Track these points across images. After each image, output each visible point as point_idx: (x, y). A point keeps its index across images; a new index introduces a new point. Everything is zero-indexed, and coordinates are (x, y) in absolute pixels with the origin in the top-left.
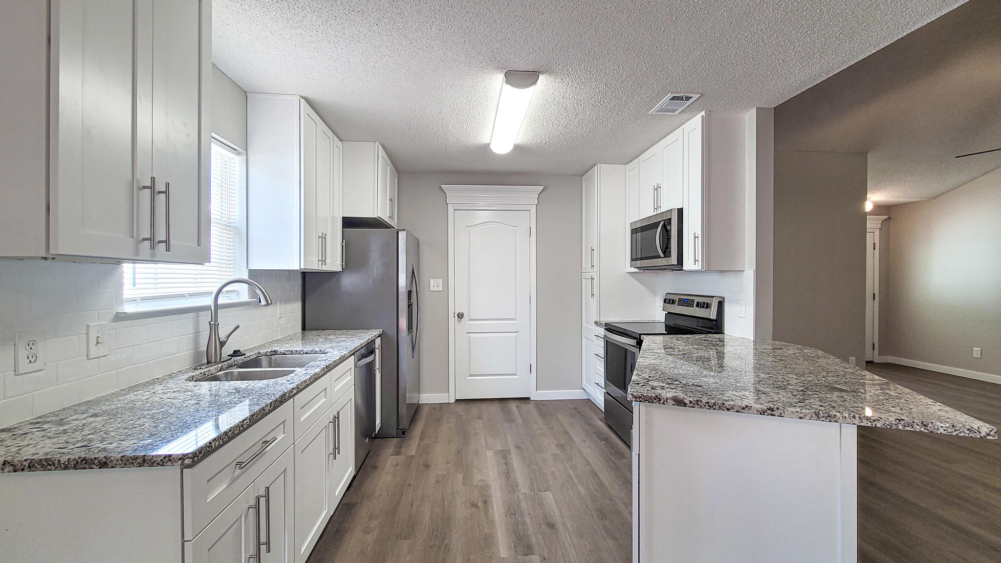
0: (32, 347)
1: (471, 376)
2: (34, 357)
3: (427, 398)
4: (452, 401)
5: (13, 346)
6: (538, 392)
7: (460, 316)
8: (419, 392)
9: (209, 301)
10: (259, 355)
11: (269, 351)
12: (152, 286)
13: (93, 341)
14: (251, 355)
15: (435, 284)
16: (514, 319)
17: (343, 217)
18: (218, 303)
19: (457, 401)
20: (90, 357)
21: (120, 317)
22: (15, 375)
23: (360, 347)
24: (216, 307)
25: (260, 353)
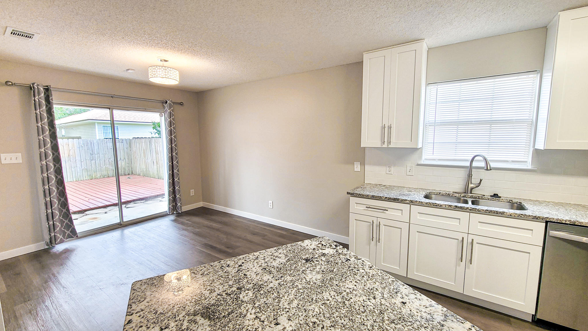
0: (390, 168)
5: (386, 167)
13: (408, 170)
14: (503, 199)
18: (472, 166)
20: (407, 175)
21: (418, 164)
23: (568, 223)
24: (471, 168)
25: (512, 201)
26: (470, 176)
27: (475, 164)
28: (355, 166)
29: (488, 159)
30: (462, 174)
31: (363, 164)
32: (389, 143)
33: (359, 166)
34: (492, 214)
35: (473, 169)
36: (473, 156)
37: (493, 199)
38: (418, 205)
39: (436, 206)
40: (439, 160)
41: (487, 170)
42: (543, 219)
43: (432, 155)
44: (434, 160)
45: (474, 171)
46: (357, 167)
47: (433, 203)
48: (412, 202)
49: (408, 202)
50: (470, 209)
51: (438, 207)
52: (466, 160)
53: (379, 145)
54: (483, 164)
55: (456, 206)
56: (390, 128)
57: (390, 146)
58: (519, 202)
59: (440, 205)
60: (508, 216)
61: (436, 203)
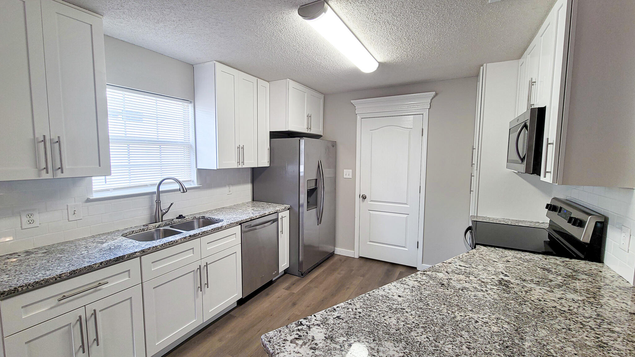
0: (30, 216)
1: (370, 242)
2: (33, 221)
3: (340, 251)
4: (357, 257)
5: (19, 216)
6: (423, 264)
7: (364, 198)
8: (335, 246)
9: (155, 189)
10: (195, 218)
11: (201, 216)
12: (128, 181)
13: (71, 212)
14: (188, 218)
15: (347, 173)
16: (406, 204)
17: (270, 132)
18: (160, 190)
19: (361, 257)
20: (70, 220)
21: (88, 200)
22: (22, 229)
23: (249, 220)
24: (159, 192)
25: (195, 217)
26: (158, 202)
27: (162, 188)
29: (181, 180)
32: (57, 169)
34: (216, 231)
35: (160, 194)
36: (161, 179)
37: (182, 220)
38: (153, 251)
39: (172, 244)
40: (115, 189)
41: (184, 192)
42: (237, 223)
43: (104, 183)
44: (108, 190)
45: (163, 197)
47: (169, 242)
48: (143, 252)
49: (138, 254)
50: (201, 234)
51: (175, 244)
52: (152, 185)
55: (190, 236)
56: (55, 142)
57: (60, 176)
58: (202, 217)
59: (176, 241)
60: (224, 229)
61: (172, 241)
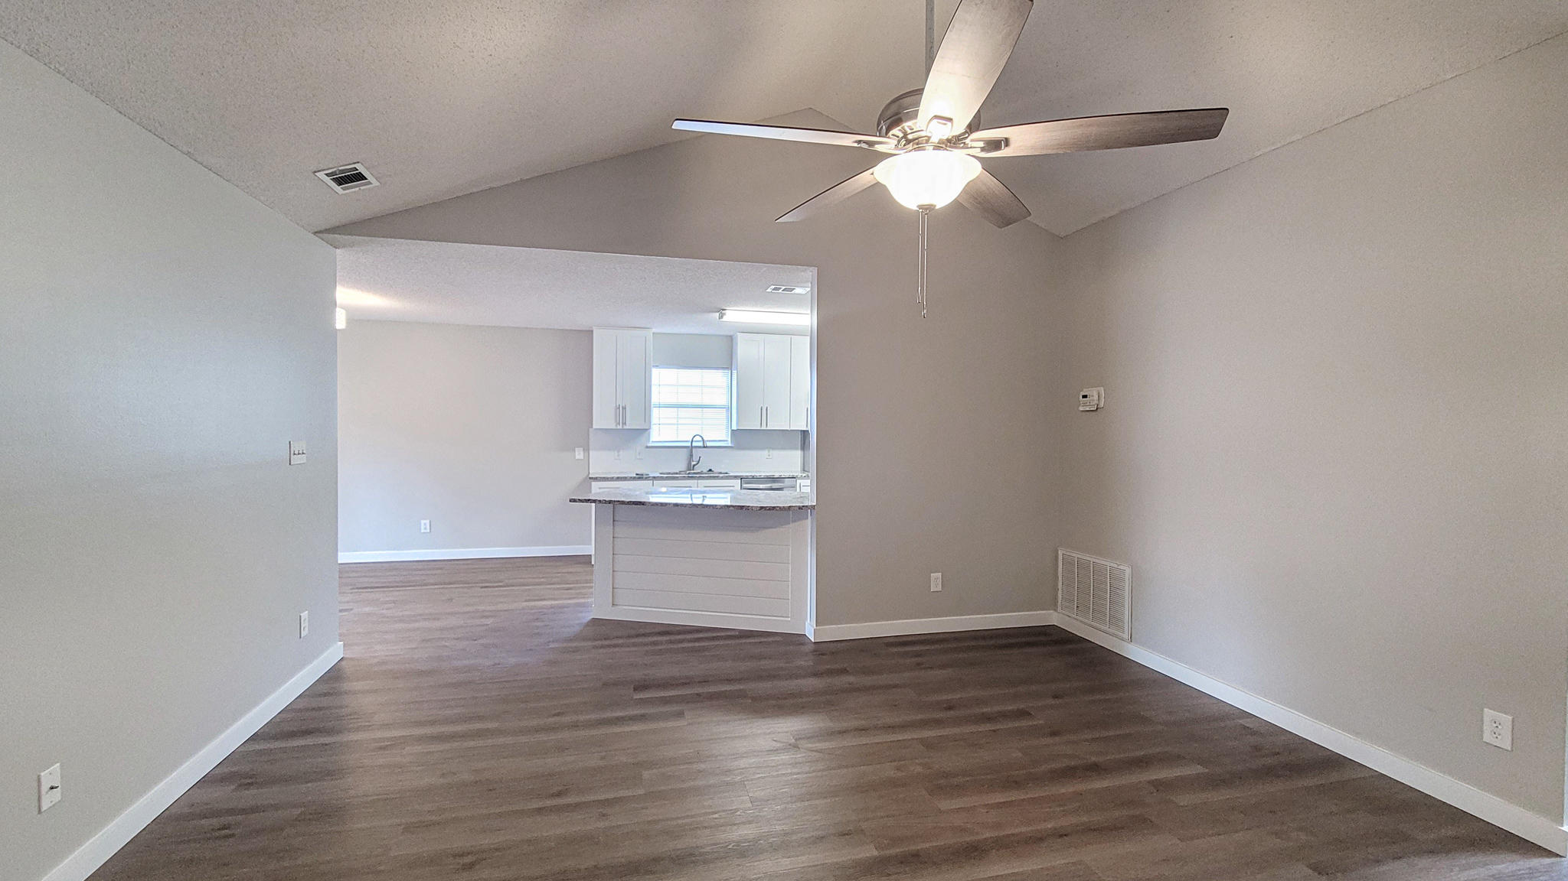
24: (692, 447)
27: (694, 444)
28: (577, 453)
29: (705, 439)
30: (685, 453)
31: (587, 450)
32: (624, 423)
33: (582, 453)
35: (693, 449)
36: (693, 436)
41: (703, 448)
43: (658, 436)
44: (661, 441)
46: (579, 454)
52: (688, 441)
53: (614, 427)
54: (701, 444)
56: (624, 408)
57: (625, 427)
